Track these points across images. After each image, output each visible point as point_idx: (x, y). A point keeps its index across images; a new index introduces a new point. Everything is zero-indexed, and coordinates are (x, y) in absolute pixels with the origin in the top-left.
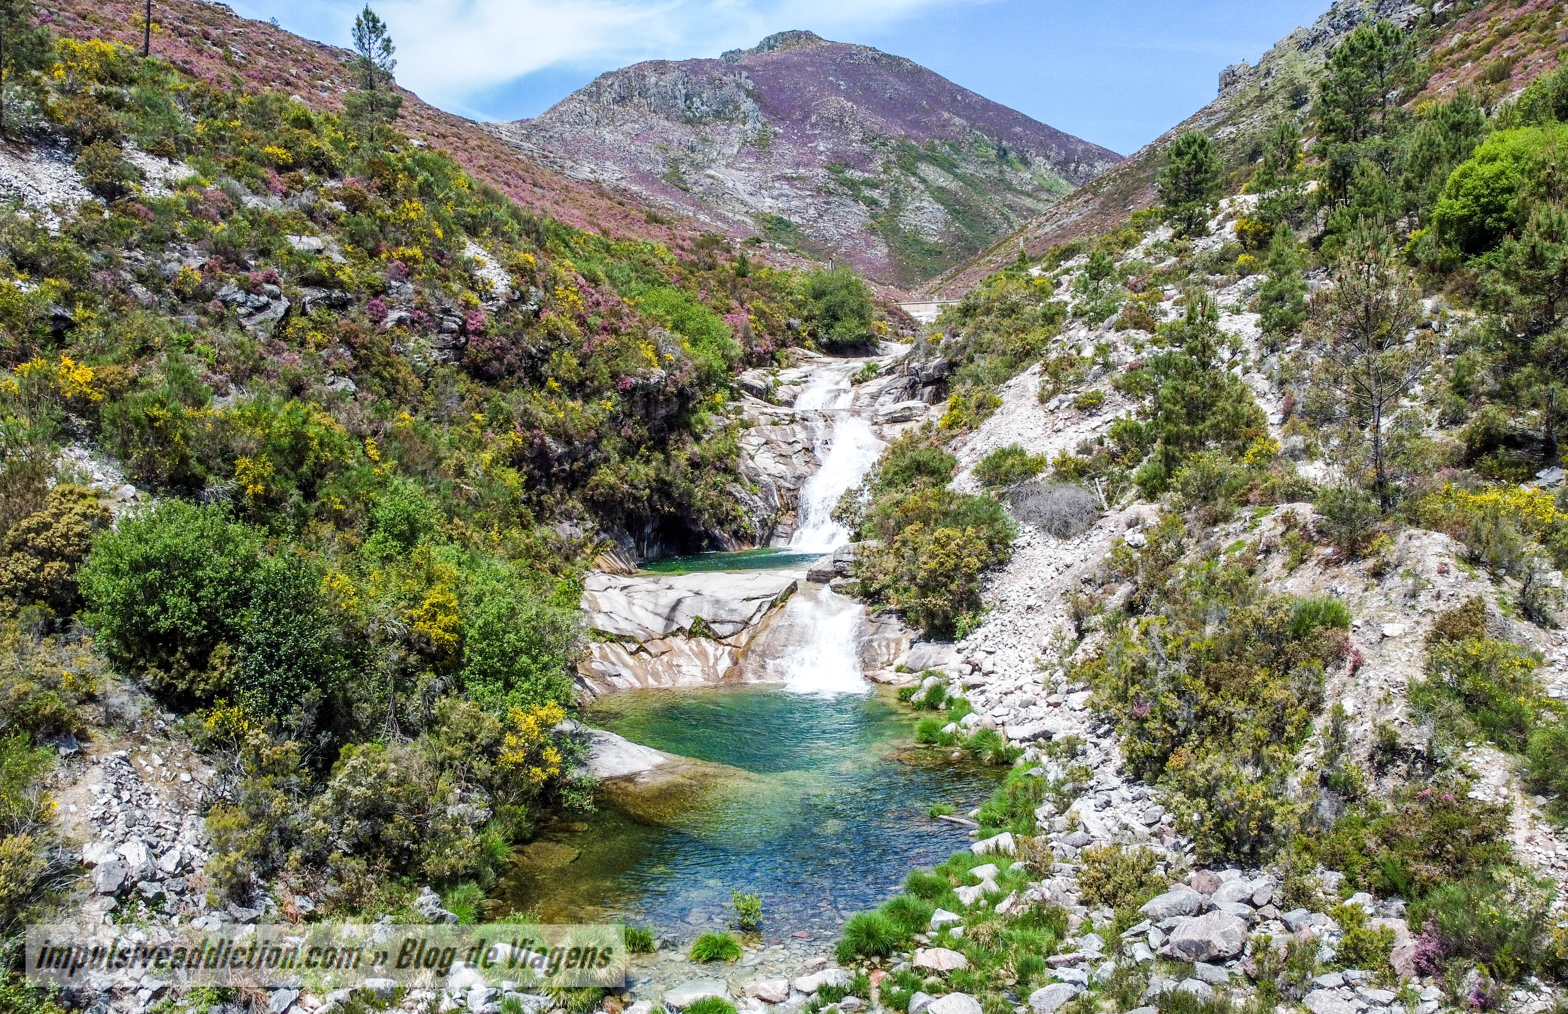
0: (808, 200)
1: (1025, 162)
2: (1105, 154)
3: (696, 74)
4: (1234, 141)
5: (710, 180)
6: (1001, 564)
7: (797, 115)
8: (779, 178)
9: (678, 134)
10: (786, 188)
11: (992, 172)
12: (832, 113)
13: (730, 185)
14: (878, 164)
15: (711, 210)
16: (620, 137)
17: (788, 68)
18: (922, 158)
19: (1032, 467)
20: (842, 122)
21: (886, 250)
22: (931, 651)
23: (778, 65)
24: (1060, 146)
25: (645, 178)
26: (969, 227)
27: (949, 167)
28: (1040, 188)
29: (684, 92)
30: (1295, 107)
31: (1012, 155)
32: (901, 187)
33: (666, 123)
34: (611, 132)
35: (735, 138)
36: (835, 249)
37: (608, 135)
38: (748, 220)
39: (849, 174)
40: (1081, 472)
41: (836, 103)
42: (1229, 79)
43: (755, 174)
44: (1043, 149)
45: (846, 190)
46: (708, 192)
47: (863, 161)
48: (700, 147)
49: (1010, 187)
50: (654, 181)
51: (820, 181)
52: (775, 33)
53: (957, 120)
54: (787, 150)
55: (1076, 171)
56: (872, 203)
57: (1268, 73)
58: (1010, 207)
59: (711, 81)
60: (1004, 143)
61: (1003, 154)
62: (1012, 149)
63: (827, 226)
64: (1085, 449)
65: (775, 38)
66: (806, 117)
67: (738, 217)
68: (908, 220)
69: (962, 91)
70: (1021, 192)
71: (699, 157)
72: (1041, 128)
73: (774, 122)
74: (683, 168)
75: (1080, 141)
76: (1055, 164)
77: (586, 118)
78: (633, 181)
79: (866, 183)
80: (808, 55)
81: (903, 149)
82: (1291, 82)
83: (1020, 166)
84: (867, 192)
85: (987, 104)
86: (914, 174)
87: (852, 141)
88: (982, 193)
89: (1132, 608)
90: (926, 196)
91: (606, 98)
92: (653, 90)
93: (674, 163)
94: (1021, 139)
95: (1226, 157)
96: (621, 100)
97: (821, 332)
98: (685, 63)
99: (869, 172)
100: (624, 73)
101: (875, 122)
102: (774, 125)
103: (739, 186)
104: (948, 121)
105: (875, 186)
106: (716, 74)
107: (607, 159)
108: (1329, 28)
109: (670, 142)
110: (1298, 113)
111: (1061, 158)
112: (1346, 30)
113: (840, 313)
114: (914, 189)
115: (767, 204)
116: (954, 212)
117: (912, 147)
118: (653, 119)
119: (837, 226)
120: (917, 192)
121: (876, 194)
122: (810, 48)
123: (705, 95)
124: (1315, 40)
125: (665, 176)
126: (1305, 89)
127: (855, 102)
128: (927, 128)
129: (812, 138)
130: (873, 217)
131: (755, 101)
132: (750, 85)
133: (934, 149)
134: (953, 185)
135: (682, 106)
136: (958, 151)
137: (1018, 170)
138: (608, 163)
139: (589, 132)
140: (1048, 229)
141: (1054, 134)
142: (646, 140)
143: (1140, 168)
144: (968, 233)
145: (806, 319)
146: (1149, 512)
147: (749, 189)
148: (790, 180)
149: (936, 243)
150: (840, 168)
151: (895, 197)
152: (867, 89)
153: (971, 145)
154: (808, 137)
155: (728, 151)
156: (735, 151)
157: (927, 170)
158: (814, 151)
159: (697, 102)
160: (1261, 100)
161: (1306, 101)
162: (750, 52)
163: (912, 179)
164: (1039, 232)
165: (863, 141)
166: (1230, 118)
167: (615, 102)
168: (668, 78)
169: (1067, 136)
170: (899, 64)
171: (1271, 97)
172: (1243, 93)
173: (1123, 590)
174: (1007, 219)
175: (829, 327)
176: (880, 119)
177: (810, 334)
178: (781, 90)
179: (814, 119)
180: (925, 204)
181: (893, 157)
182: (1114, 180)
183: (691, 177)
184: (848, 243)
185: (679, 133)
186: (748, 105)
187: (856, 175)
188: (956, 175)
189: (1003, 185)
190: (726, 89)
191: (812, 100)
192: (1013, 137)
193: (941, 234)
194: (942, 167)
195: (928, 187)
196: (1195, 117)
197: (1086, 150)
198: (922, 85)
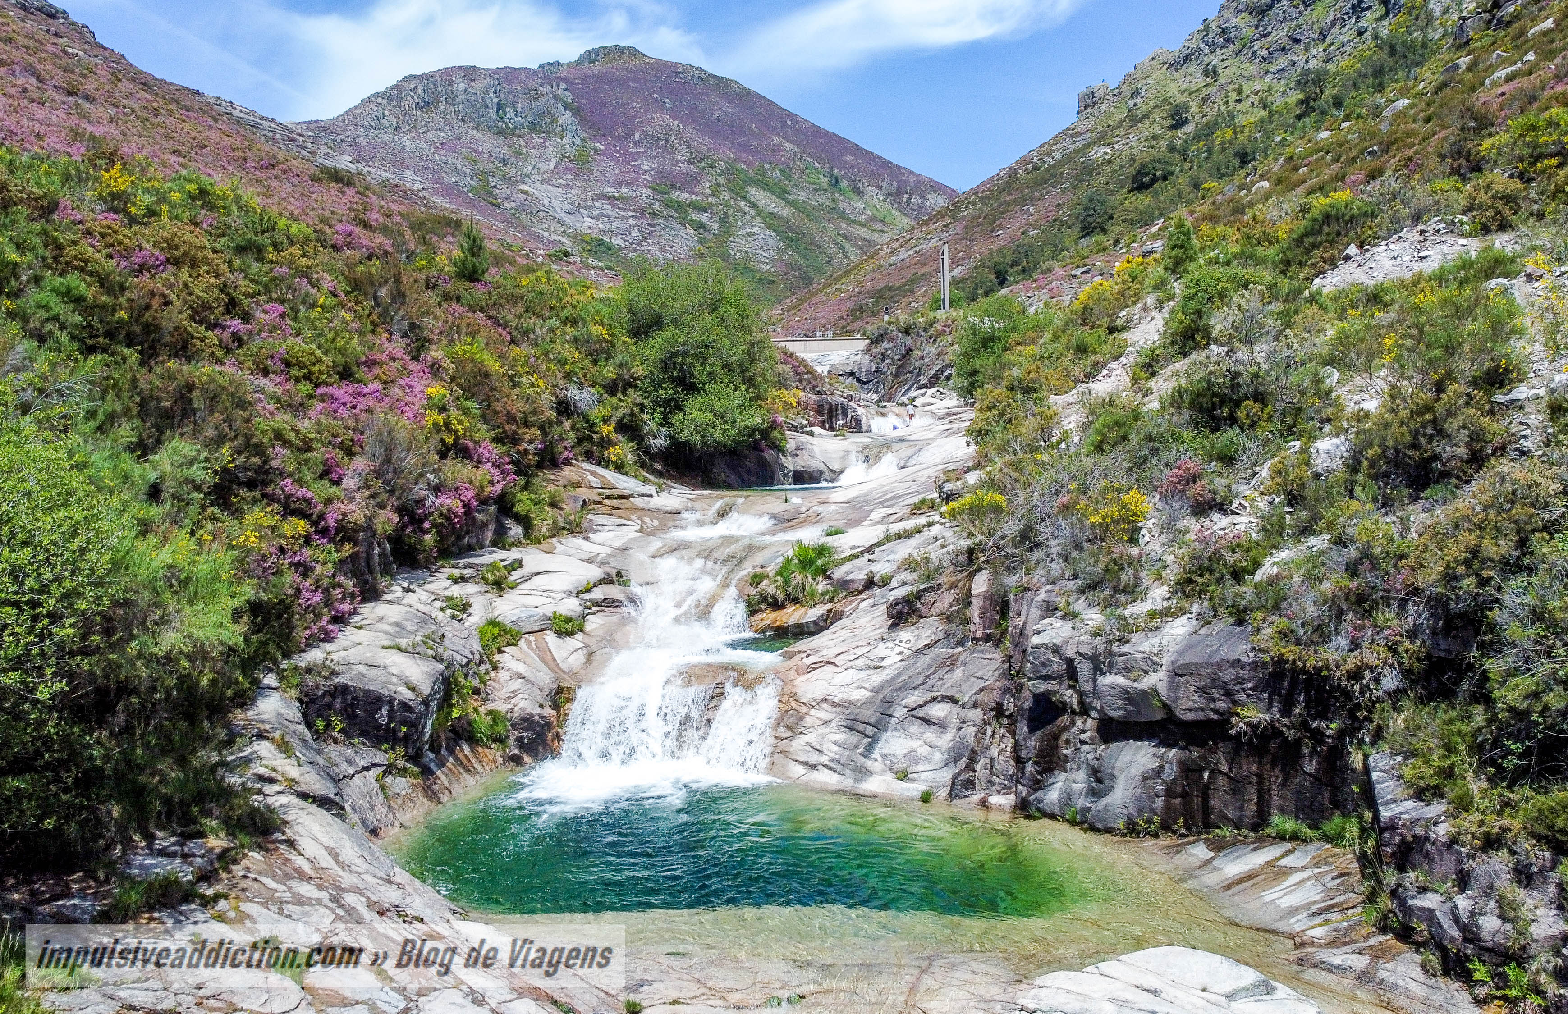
0: (631, 222)
1: (858, 192)
2: (936, 187)
3: (510, 82)
4: (1109, 162)
5: (522, 196)
7: (620, 131)
8: (599, 197)
9: (488, 145)
10: (607, 208)
11: (824, 199)
12: (656, 131)
13: (546, 202)
14: (706, 186)
15: (524, 227)
16: (423, 145)
17: (610, 82)
18: (752, 182)
20: (667, 141)
23: (598, 79)
24: (892, 177)
25: (449, 191)
26: (804, 256)
27: (781, 194)
28: (874, 219)
29: (495, 100)
30: (1175, 127)
31: (844, 184)
32: (731, 212)
33: (475, 133)
34: (413, 139)
35: (551, 151)
37: (408, 142)
38: (564, 240)
39: (675, 195)
41: (662, 122)
42: (1089, 100)
43: (573, 191)
44: (875, 180)
45: (672, 213)
46: (522, 208)
47: (690, 182)
48: (513, 160)
49: (843, 216)
50: (461, 194)
51: (644, 202)
52: (596, 46)
53: (788, 145)
54: (609, 168)
55: (908, 202)
56: (701, 227)
57: (1136, 93)
58: (845, 237)
59: (527, 91)
60: (836, 171)
61: (835, 182)
62: (843, 177)
63: (651, 248)
65: (596, 51)
66: (629, 134)
67: (553, 237)
68: (739, 245)
69: (792, 116)
70: (855, 222)
71: (512, 171)
72: (874, 157)
73: (593, 138)
74: (494, 182)
75: (912, 173)
76: (888, 195)
77: (384, 122)
78: (436, 192)
79: (693, 205)
80: (631, 71)
81: (731, 172)
82: (1166, 101)
83: (852, 195)
84: (695, 216)
85: (818, 132)
86: (744, 198)
87: (678, 161)
88: (817, 220)
90: (757, 221)
91: (409, 102)
92: (462, 97)
93: (485, 176)
94: (852, 167)
95: (1102, 180)
96: (426, 105)
97: (650, 422)
98: (498, 70)
99: (696, 194)
100: (428, 77)
101: (703, 143)
102: (595, 141)
103: (556, 203)
104: (778, 145)
105: (703, 209)
106: (532, 84)
107: (407, 168)
108: (1203, 46)
109: (480, 153)
110: (1179, 133)
111: (893, 189)
112: (1222, 47)
113: (699, 373)
114: (745, 213)
115: (586, 224)
116: (784, 238)
117: (741, 171)
118: (461, 128)
119: (662, 250)
120: (748, 217)
121: (704, 217)
122: (634, 63)
123: (519, 106)
124: (1187, 59)
125: (472, 189)
126: (1187, 108)
127: (682, 122)
128: (756, 152)
129: (634, 157)
130: (701, 242)
131: (574, 115)
132: (569, 97)
133: (764, 174)
134: (786, 212)
135: (494, 116)
136: (789, 177)
137: (851, 199)
138: (407, 173)
139: (387, 138)
140: (903, 255)
141: (886, 165)
142: (452, 149)
143: (1001, 191)
144: (802, 261)
145: (612, 388)
147: (566, 207)
148: (611, 199)
149: (768, 271)
150: (664, 188)
151: (724, 221)
152: (693, 109)
153: (803, 171)
154: (632, 154)
155: (544, 166)
156: (552, 166)
157: (757, 195)
158: (637, 170)
159: (510, 111)
160: (1134, 119)
161: (1186, 121)
162: (569, 64)
163: (742, 203)
164: (893, 259)
165: (689, 162)
166: (1100, 138)
167: (418, 107)
168: (478, 86)
169: (899, 167)
170: (727, 86)
171: (1145, 117)
172: (1108, 114)
174: (842, 248)
175: (671, 407)
176: (707, 140)
177: (622, 427)
178: (602, 104)
179: (637, 136)
180: (755, 230)
181: (721, 180)
182: (974, 204)
183: (503, 191)
185: (489, 143)
186: (566, 118)
187: (683, 196)
188: (788, 202)
189: (836, 213)
190: (542, 100)
191: (636, 117)
192: (844, 166)
193: (774, 262)
194: (773, 193)
195: (759, 213)
196: (1057, 139)
197: (918, 182)
198: (751, 108)
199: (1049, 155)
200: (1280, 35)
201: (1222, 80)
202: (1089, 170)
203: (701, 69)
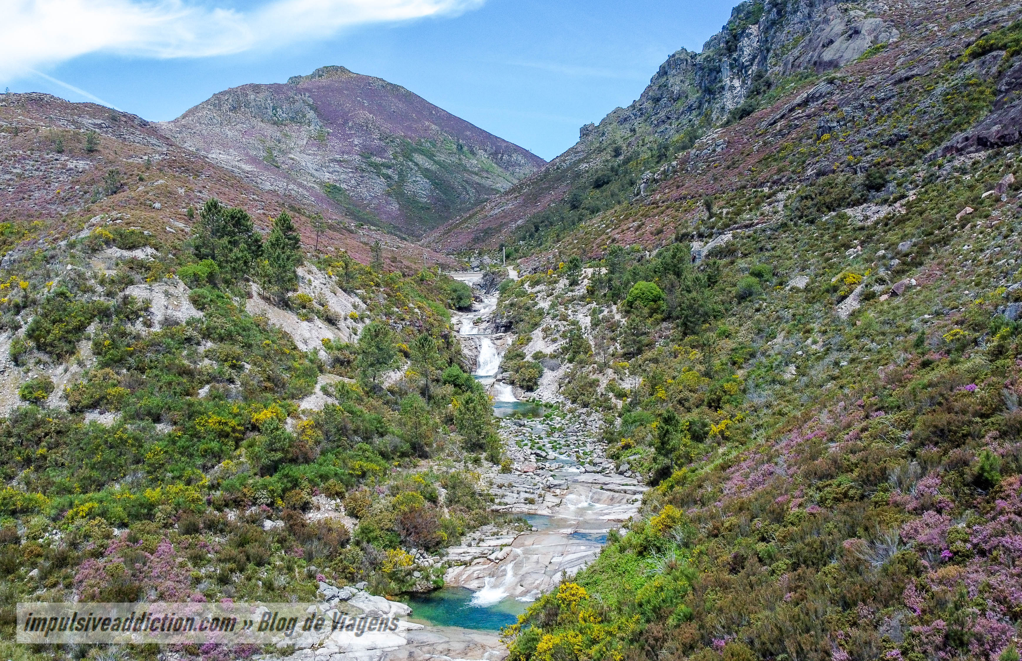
0: (351, 175)
1: (473, 153)
2: (518, 149)
3: (277, 93)
4: (587, 172)
5: (291, 161)
6: (541, 376)
7: (341, 121)
8: (332, 161)
9: (270, 132)
10: (337, 168)
11: (455, 159)
12: (361, 121)
13: (304, 164)
14: (390, 153)
15: (294, 180)
16: (236, 133)
17: (332, 90)
18: (416, 150)
19: (545, 356)
20: (367, 127)
21: (397, 206)
22: (529, 394)
23: (326, 88)
24: (493, 144)
25: (253, 160)
26: (444, 193)
27: (431, 156)
28: (482, 170)
29: (271, 105)
30: (615, 157)
31: (465, 148)
32: (404, 168)
33: (262, 124)
34: (230, 130)
35: (304, 134)
36: (368, 205)
37: (228, 132)
38: (316, 186)
39: (374, 159)
40: (555, 357)
41: (364, 115)
42: (585, 131)
43: (318, 157)
44: (483, 145)
45: (372, 169)
46: (291, 168)
47: (381, 152)
48: (283, 140)
49: (465, 170)
50: (259, 162)
51: (357, 163)
52: (321, 67)
53: (433, 127)
54: (335, 143)
55: (501, 159)
56: (388, 177)
57: (603, 133)
58: (467, 182)
59: (288, 98)
60: (461, 141)
61: (460, 148)
62: (465, 145)
63: (363, 191)
64: (555, 351)
65: (322, 70)
66: (346, 122)
67: (310, 184)
68: (409, 188)
69: (435, 108)
70: (472, 172)
71: (284, 147)
72: (482, 132)
73: (327, 125)
74: (275, 153)
75: (504, 141)
76: (490, 155)
77: (215, 120)
79: (383, 165)
80: (343, 82)
81: (403, 144)
82: (614, 141)
83: (470, 156)
84: (384, 171)
85: (450, 117)
86: (411, 160)
87: (374, 139)
88: (451, 173)
89: (569, 382)
90: (419, 174)
91: (225, 107)
92: (253, 104)
93: (270, 150)
94: (470, 139)
95: (584, 180)
96: (234, 109)
98: (271, 86)
99: (385, 158)
100: (235, 91)
101: (387, 127)
102: (327, 127)
103: (309, 165)
104: (428, 127)
105: (390, 167)
106: (291, 94)
107: (230, 147)
108: (632, 114)
109: (266, 136)
110: (617, 160)
111: (493, 151)
114: (412, 169)
115: (326, 176)
116: (434, 184)
117: (408, 144)
118: (254, 122)
119: (368, 191)
120: (414, 171)
121: (390, 172)
122: (344, 77)
123: (284, 107)
125: (265, 158)
126: (622, 147)
127: (374, 114)
128: (416, 131)
129: (350, 136)
130: (389, 186)
131: (315, 112)
132: (311, 101)
133: (421, 145)
134: (434, 168)
135: (271, 113)
136: (434, 146)
137: (469, 158)
138: (231, 151)
139: (218, 130)
141: (489, 136)
142: (251, 135)
144: (443, 197)
146: (571, 365)
147: (316, 167)
148: (339, 162)
149: (426, 203)
150: (368, 155)
151: (400, 174)
152: (380, 105)
153: (442, 142)
154: (348, 135)
155: (301, 143)
156: (305, 142)
157: (419, 158)
158: (352, 144)
159: (280, 112)
160: (600, 150)
161: (620, 154)
162: (307, 77)
163: (410, 163)
165: (380, 139)
166: (585, 158)
167: (231, 110)
168: (261, 96)
170: (398, 90)
171: (605, 149)
172: (591, 143)
173: (567, 380)
174: (465, 188)
176: (389, 126)
178: (330, 105)
179: (350, 124)
180: (418, 179)
181: (398, 150)
183: (280, 159)
184: (375, 201)
185: (270, 130)
186: (311, 114)
187: (378, 160)
188: (435, 162)
189: (461, 167)
190: (297, 104)
191: (349, 112)
192: (466, 138)
193: (428, 196)
194: (427, 156)
195: (419, 168)
196: (567, 153)
197: (507, 147)
198: (412, 104)
199: (564, 161)
200: (662, 114)
201: (638, 135)
202: (578, 175)
203: (382, 80)
